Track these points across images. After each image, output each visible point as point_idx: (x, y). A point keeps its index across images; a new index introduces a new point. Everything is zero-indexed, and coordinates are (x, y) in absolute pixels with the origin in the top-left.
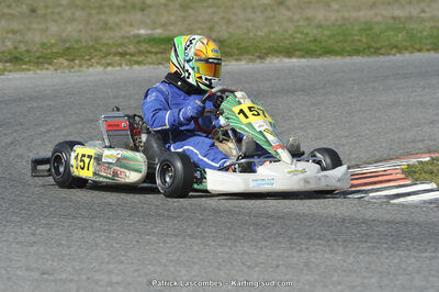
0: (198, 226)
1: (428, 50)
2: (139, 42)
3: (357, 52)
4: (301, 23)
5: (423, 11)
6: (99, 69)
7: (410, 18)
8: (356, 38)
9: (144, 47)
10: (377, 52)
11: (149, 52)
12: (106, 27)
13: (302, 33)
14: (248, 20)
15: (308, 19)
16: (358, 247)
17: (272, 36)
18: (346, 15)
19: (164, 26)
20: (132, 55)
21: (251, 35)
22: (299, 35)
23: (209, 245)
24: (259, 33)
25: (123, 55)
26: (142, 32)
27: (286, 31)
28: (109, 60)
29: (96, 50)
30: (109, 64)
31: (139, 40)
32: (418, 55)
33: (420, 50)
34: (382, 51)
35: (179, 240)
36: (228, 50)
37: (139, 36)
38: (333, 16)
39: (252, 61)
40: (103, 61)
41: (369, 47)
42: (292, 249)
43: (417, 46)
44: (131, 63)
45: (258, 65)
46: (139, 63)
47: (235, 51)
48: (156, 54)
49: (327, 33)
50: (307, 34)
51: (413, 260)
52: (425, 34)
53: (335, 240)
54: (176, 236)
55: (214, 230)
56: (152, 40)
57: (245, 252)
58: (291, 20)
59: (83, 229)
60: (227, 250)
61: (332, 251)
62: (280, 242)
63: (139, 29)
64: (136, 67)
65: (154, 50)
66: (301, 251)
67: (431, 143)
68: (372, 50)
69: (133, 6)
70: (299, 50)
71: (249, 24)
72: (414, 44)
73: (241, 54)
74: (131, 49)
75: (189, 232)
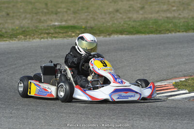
0: (84, 109)
1: (183, 32)
2: (55, 28)
3: (152, 32)
4: (126, 20)
5: (180, 15)
6: (38, 40)
7: (174, 18)
8: (151, 26)
9: (57, 30)
10: (160, 32)
11: (60, 33)
12: (40, 21)
13: (127, 24)
14: (103, 18)
15: (129, 18)
16: (155, 118)
17: (114, 25)
18: (146, 16)
19: (66, 21)
20: (52, 34)
21: (105, 25)
22: (126, 25)
23: (89, 118)
24: (108, 24)
25: (48, 34)
26: (56, 24)
27: (120, 23)
28: (42, 36)
29: (36, 32)
30: (42, 38)
31: (55, 27)
32: (178, 34)
33: (179, 32)
34: (163, 32)
35: (75, 115)
36: (94, 31)
37: (55, 25)
38: (140, 17)
39: (106, 36)
40: (40, 37)
41: (157, 30)
42: (126, 119)
43: (178, 30)
44: (52, 37)
45: (108, 38)
46: (55, 37)
47: (98, 32)
48: (63, 33)
49: (138, 24)
50: (129, 24)
51: (179, 124)
52: (181, 24)
53: (145, 115)
54: (74, 114)
55: (91, 111)
56: (61, 27)
57: (105, 121)
58: (122, 18)
59: (33, 111)
60: (97, 120)
61: (143, 120)
62: (120, 116)
63: (55, 22)
64: (54, 39)
65: (62, 31)
66: (129, 120)
67: (185, 73)
68: (158, 31)
69: (52, 12)
70: (126, 31)
71: (103, 20)
72: (176, 29)
73: (100, 33)
74: (52, 31)
75: (80, 112)
